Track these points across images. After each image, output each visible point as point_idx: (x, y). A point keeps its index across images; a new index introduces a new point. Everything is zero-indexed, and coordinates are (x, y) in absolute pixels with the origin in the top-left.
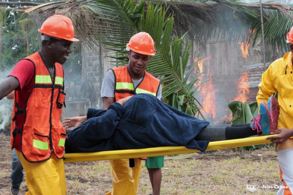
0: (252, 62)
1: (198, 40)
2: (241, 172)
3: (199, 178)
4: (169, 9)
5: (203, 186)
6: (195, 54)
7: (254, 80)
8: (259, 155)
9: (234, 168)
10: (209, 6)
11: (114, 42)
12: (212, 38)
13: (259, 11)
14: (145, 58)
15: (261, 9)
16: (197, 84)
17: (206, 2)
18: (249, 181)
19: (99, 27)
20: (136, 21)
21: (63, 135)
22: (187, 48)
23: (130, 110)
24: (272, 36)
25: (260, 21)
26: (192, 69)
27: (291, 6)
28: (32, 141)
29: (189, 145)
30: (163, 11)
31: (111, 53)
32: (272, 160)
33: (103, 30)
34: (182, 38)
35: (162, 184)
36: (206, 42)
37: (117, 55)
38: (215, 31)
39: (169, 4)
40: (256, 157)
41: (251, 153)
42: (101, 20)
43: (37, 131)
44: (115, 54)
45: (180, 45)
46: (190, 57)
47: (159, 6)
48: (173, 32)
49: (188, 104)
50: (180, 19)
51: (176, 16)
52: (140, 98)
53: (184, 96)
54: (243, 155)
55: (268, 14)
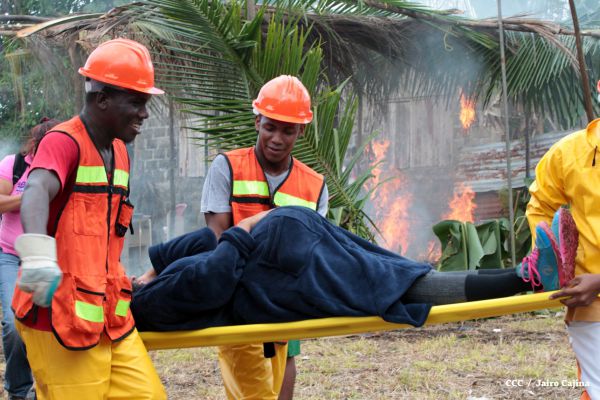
0: (482, 140)
1: (372, 94)
2: (457, 364)
3: (372, 377)
4: (313, 31)
5: (380, 395)
6: (366, 124)
7: (487, 177)
8: (495, 330)
9: (445, 356)
10: (394, 26)
11: (200, 98)
12: (401, 90)
13: (498, 36)
14: (287, 128)
15: (500, 31)
16: (368, 185)
17: (389, 17)
18: (475, 384)
19: (168, 67)
20: (244, 56)
21: (125, 293)
22: (349, 110)
23: (265, 243)
24: (522, 86)
25: (499, 55)
26: (358, 153)
27: (561, 24)
28: (73, 305)
29: (390, 314)
30: (299, 34)
31: (193, 120)
32: (521, 340)
33: (178, 74)
34: (338, 90)
35: (296, 390)
36: (387, 99)
37: (206, 125)
38: (407, 77)
39: (312, 21)
40: (489, 335)
41: (479, 326)
42: (172, 53)
43: (82, 284)
44: (203, 123)
45: (334, 104)
46: (355, 128)
47: (292, 25)
48: (321, 77)
49: (350, 225)
50: (334, 52)
51: (327, 44)
52: (285, 217)
53: (342, 208)
54: (463, 330)
55: (514, 41)
